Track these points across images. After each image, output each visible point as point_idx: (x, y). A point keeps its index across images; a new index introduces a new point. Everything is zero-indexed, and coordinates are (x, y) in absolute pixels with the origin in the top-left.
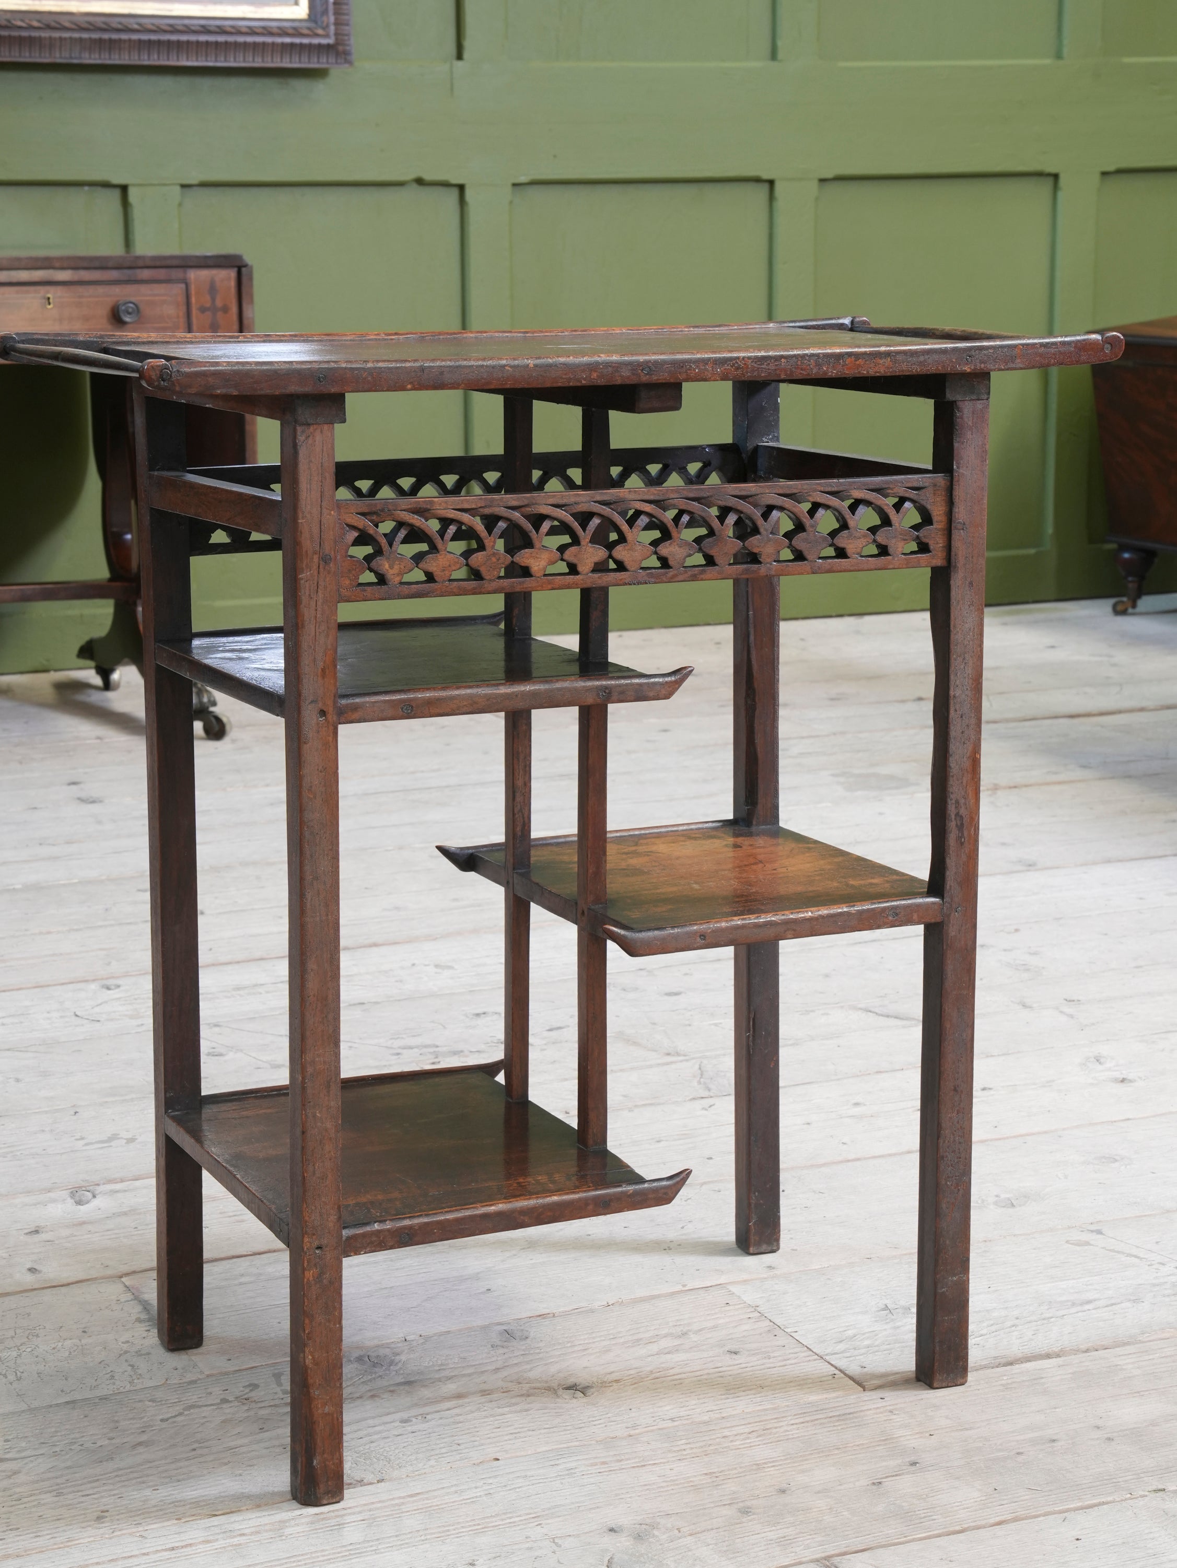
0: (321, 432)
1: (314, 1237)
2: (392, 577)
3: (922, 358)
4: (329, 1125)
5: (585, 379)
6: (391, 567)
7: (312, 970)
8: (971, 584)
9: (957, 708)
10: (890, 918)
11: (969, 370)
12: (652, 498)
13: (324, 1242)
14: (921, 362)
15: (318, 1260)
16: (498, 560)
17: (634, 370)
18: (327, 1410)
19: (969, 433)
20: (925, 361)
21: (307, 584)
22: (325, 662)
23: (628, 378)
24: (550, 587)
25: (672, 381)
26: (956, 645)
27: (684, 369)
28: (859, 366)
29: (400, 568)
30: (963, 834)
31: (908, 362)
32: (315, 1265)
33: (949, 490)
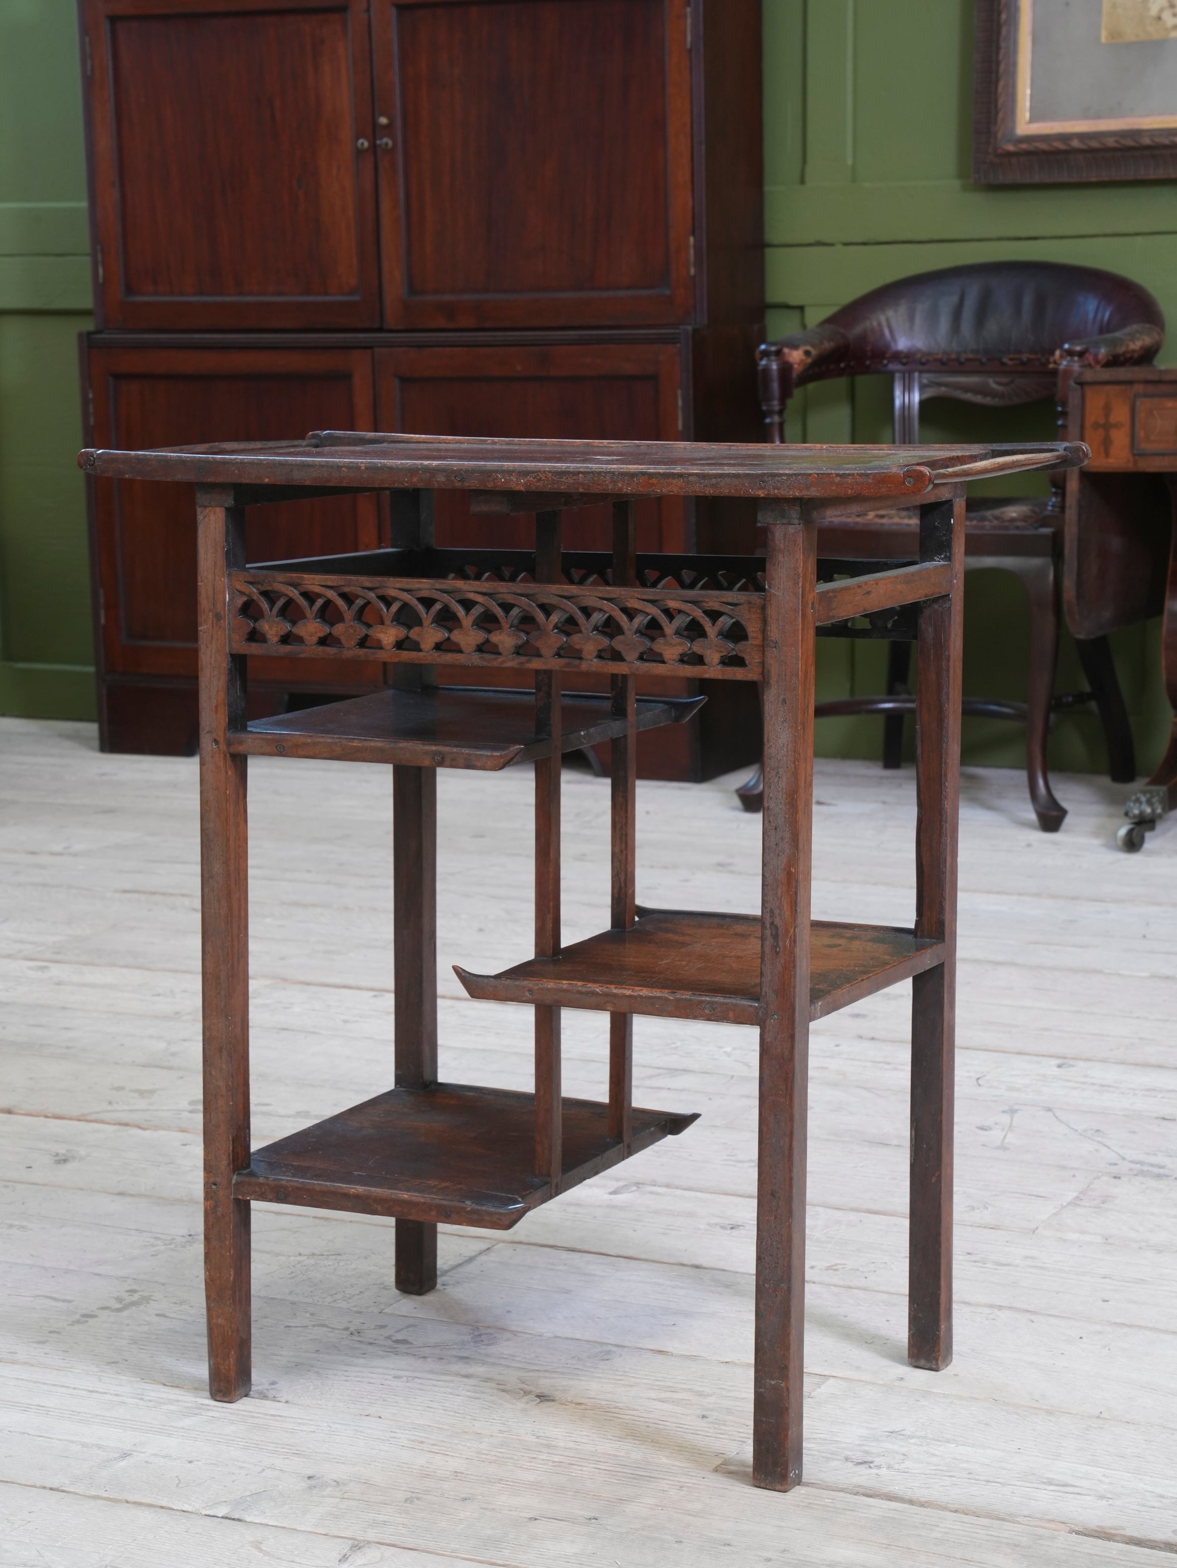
0: (215, 513)
1: (211, 1174)
2: (271, 637)
3: (714, 481)
4: (221, 1084)
5: (406, 482)
6: (271, 628)
7: (209, 952)
8: (784, 701)
9: (771, 820)
10: (708, 1012)
11: (762, 495)
12: (484, 590)
13: (218, 1180)
14: (713, 485)
15: (213, 1194)
16: (355, 631)
18: (220, 1321)
19: (781, 555)
20: (717, 483)
21: (205, 636)
22: (217, 700)
23: (443, 483)
25: (482, 488)
26: (770, 759)
27: (491, 479)
28: (652, 485)
29: (277, 630)
30: (778, 943)
31: (701, 483)
32: (212, 1198)
33: (763, 608)
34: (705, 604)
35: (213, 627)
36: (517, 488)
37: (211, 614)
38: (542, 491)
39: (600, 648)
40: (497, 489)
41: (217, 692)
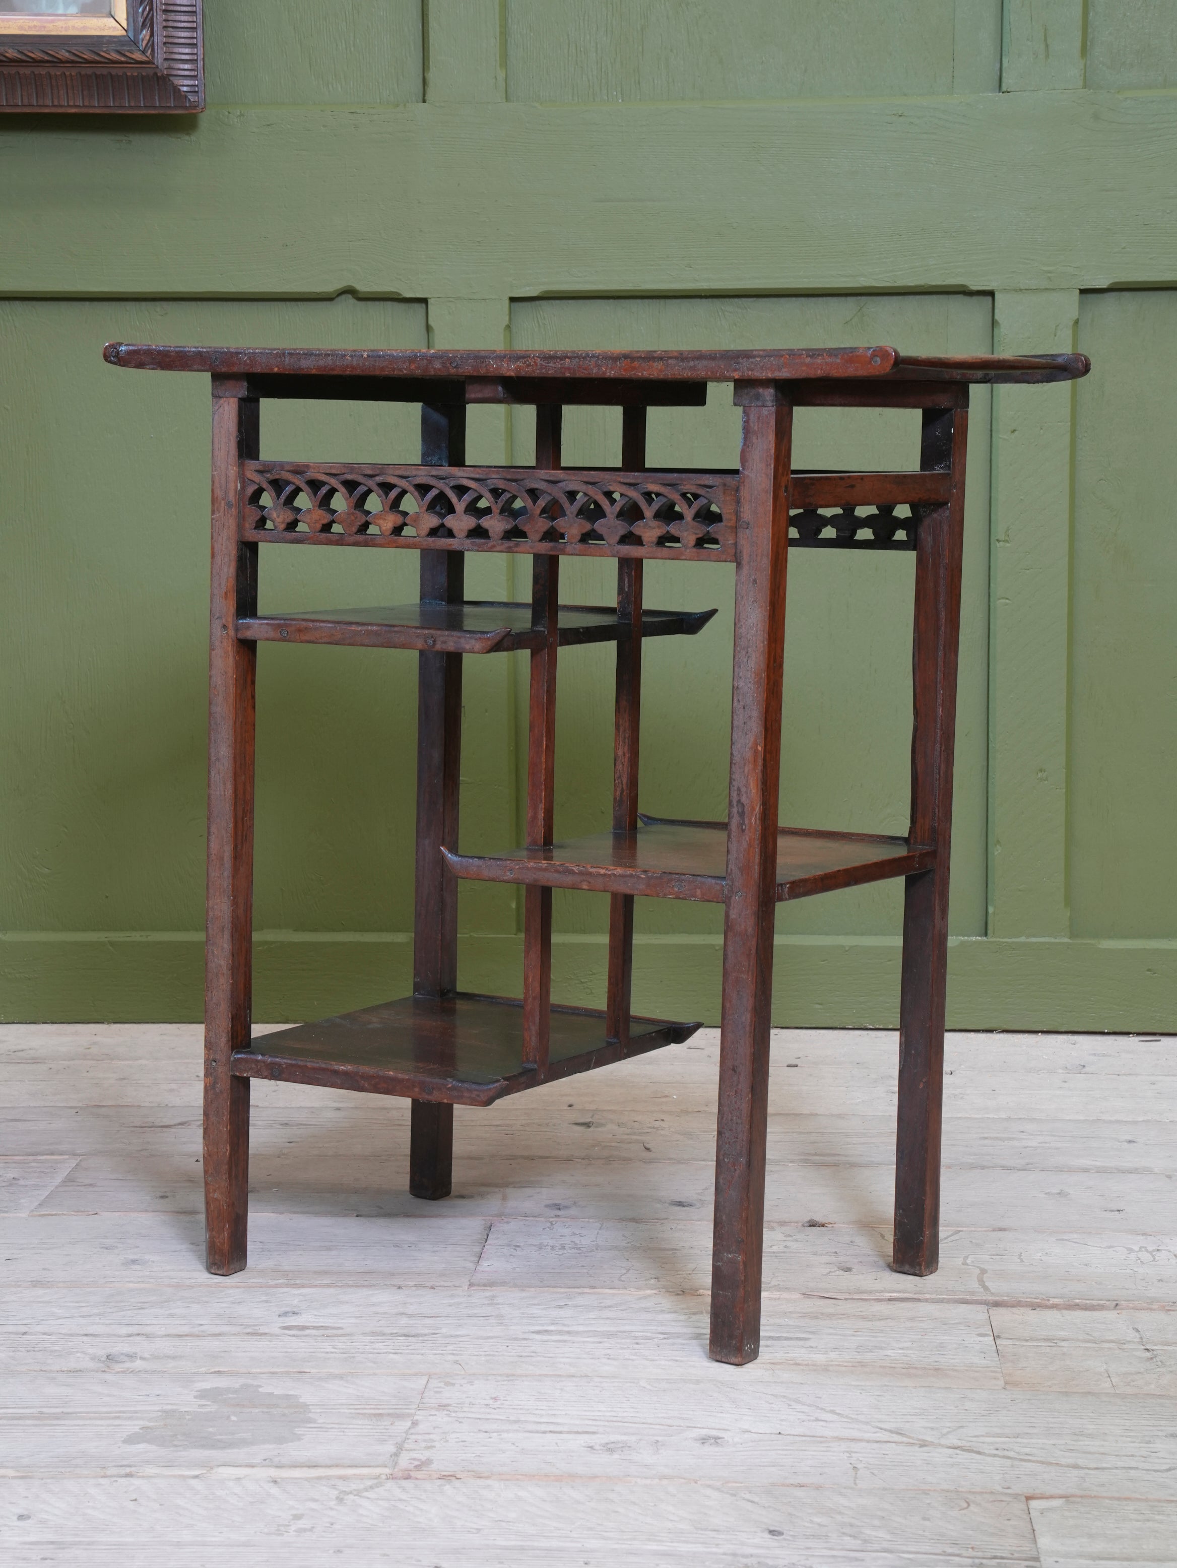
0: (228, 404)
1: (211, 1051)
2: (278, 524)
4: (222, 963)
5: (405, 369)
6: (278, 516)
8: (755, 581)
9: (740, 699)
12: (477, 476)
13: (219, 1058)
14: (691, 367)
15: (213, 1071)
16: (356, 518)
17: (443, 363)
18: (216, 1196)
19: (754, 437)
20: (695, 366)
21: (217, 523)
22: (227, 587)
23: (439, 369)
24: (394, 545)
25: (475, 374)
26: (740, 639)
27: (484, 365)
28: (634, 368)
29: (284, 518)
30: (744, 821)
31: (679, 366)
32: (211, 1074)
33: (737, 490)
34: (682, 487)
35: (224, 515)
36: (508, 374)
37: (223, 502)
38: (531, 375)
39: (584, 531)
40: (489, 375)
41: (227, 579)
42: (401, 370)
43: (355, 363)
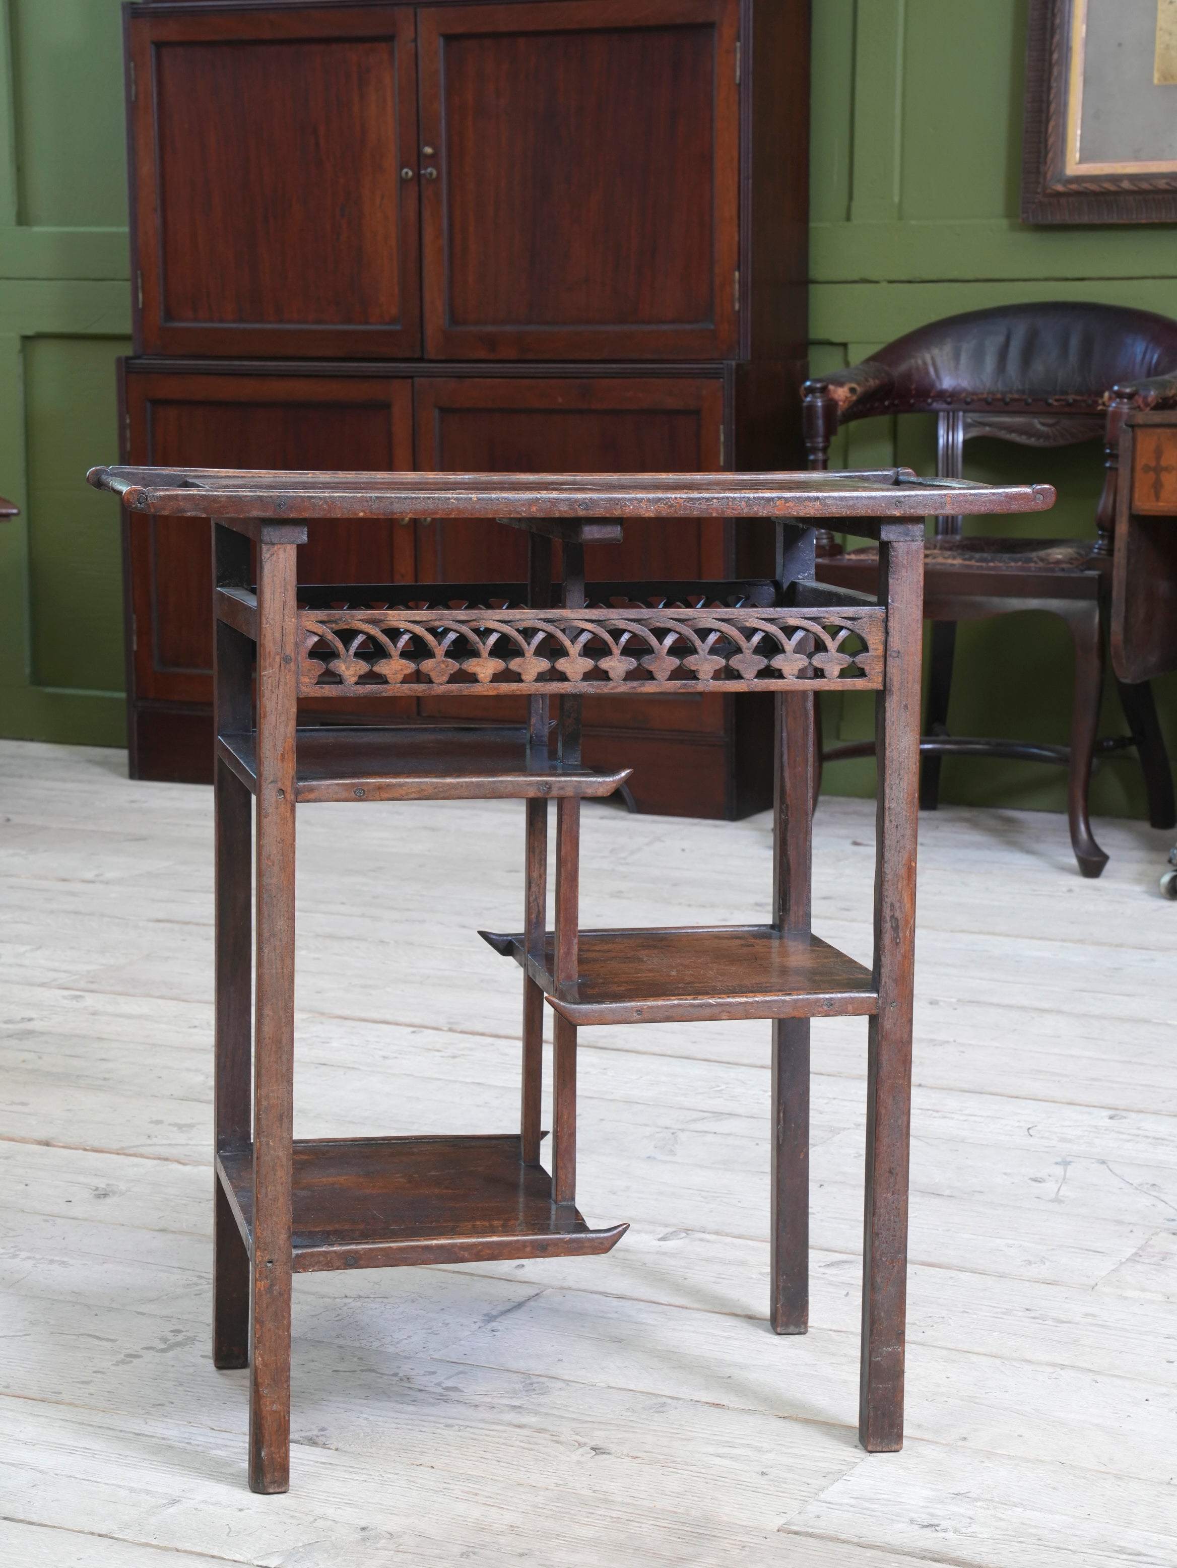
0: (285, 550)
1: (266, 1252)
2: (348, 678)
3: (851, 503)
4: (280, 1153)
5: (525, 512)
6: (348, 668)
7: (268, 1016)
8: (906, 707)
9: (892, 819)
10: (826, 1008)
11: (898, 514)
12: (593, 618)
13: (275, 1257)
14: (850, 506)
15: (268, 1273)
16: (447, 667)
17: (571, 505)
18: (274, 1407)
19: (904, 571)
20: (854, 505)
21: (270, 680)
22: (284, 748)
23: (565, 512)
25: (608, 515)
26: (892, 762)
27: (619, 506)
28: (789, 507)
29: (355, 671)
30: (898, 935)
32: (267, 1277)
33: (886, 620)
34: (825, 620)
35: (279, 671)
36: (647, 515)
37: (278, 658)
38: (673, 516)
39: (717, 668)
40: (625, 516)
41: (284, 740)
42: (518, 513)
43: (461, 506)
